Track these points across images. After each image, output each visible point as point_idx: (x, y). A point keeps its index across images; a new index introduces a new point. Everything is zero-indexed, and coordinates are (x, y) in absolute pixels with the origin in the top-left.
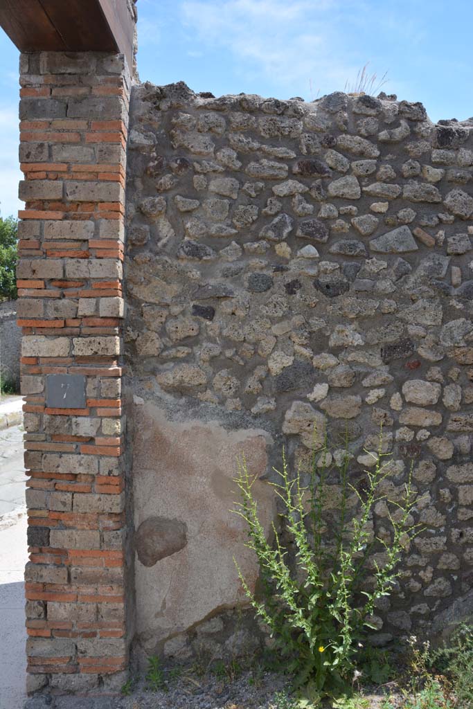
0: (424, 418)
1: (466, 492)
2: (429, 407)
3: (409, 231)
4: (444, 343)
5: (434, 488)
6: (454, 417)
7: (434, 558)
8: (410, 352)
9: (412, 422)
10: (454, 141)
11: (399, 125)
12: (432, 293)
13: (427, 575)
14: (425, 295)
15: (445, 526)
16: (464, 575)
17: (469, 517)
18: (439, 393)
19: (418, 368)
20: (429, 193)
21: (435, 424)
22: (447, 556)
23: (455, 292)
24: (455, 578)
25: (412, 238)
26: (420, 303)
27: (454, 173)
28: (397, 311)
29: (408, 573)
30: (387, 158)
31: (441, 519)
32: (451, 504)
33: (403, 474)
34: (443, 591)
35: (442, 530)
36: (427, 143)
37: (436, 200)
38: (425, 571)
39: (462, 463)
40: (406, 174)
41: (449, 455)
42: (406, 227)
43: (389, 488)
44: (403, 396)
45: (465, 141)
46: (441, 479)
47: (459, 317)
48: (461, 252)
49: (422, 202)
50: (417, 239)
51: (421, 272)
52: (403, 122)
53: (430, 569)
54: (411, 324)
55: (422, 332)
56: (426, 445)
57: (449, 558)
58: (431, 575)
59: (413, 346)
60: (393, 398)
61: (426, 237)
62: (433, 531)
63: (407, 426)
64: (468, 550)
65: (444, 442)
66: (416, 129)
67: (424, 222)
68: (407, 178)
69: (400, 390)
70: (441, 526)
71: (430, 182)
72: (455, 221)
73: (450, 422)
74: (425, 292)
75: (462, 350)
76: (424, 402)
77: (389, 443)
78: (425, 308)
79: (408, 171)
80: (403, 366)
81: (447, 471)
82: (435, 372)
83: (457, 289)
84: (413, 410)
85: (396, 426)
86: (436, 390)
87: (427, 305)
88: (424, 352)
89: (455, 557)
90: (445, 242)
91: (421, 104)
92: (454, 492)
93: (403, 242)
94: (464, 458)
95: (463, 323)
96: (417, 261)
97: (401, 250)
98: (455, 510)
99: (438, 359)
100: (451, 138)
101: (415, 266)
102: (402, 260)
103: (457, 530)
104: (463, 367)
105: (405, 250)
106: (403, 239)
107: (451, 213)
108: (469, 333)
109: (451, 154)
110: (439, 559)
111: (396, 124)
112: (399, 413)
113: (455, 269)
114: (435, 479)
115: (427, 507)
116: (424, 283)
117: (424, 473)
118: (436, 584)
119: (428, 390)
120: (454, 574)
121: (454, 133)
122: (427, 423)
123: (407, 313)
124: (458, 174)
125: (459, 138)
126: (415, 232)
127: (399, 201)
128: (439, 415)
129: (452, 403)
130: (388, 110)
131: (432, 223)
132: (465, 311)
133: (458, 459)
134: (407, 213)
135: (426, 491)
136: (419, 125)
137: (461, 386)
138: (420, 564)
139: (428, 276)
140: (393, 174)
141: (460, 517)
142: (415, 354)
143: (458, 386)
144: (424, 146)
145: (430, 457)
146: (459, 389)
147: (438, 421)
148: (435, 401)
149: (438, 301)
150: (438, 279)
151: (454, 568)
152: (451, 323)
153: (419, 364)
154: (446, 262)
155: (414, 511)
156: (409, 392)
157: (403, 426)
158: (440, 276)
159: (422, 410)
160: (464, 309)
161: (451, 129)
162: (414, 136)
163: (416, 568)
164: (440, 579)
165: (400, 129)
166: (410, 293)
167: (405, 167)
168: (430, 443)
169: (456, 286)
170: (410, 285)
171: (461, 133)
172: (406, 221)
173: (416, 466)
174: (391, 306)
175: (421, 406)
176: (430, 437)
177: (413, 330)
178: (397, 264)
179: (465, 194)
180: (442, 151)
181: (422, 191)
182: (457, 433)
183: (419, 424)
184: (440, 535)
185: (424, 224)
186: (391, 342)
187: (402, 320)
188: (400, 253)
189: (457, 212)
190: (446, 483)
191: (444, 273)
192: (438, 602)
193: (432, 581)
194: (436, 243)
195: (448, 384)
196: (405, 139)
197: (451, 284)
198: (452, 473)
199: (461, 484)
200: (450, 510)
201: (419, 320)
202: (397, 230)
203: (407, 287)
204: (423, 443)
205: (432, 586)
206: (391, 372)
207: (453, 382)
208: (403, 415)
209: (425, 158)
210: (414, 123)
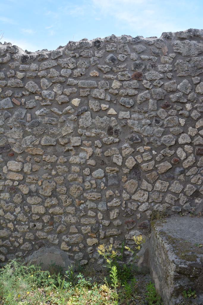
0: (15, 176)
1: (35, 208)
2: (17, 172)
3: (10, 100)
4: (23, 146)
5: (22, 205)
6: (28, 176)
7: (24, 234)
8: (9, 149)
9: (11, 178)
10: (28, 61)
11: (6, 56)
12: (18, 125)
13: (21, 241)
14: (16, 126)
15: (28, 222)
16: (37, 242)
17: (36, 219)
18: (22, 166)
19: (13, 156)
20: (18, 83)
21: (20, 179)
22: (29, 234)
23: (28, 124)
24: (33, 243)
25: (11, 102)
26: (13, 129)
27: (29, 74)
28: (4, 133)
29: (13, 239)
30: (3, 70)
31: (25, 218)
32: (29, 212)
33: (10, 199)
34: (28, 248)
35: (27, 223)
36: (17, 62)
37: (21, 86)
38: (20, 239)
39: (33, 196)
40: (8, 76)
41: (27, 192)
42: (9, 98)
43: (3, 204)
44: (7, 167)
45: (34, 60)
46: (25, 202)
47: (30, 135)
48: (31, 107)
49: (15, 87)
50: (13, 103)
51: (14, 117)
52: (7, 54)
53: (22, 238)
54: (10, 138)
55: (13, 141)
56: (18, 188)
57: (29, 235)
58: (22, 241)
59: (11, 147)
60: (3, 168)
61: (17, 102)
62: (23, 223)
63: (10, 179)
64: (38, 232)
65: (25, 187)
66: (13, 57)
67: (16, 96)
68: (9, 78)
69: (6, 165)
70: (26, 221)
71: (19, 79)
72: (30, 94)
73: (27, 178)
74: (15, 125)
75: (31, 149)
76: (15, 170)
77: (3, 186)
78: (15, 131)
79: (9, 74)
80: (8, 155)
81: (27, 199)
82: (20, 158)
83: (29, 123)
84: (11, 173)
85: (6, 179)
86: (20, 165)
87: (16, 130)
88: (15, 150)
89: (32, 234)
90: (25, 103)
91: (15, 46)
92: (30, 207)
93: (7, 104)
94: (34, 194)
95: (31, 137)
96: (14, 112)
97: (6, 108)
98: (31, 215)
99: (20, 152)
100: (27, 59)
101: (12, 114)
102: (6, 112)
103: (33, 223)
104: (32, 156)
105: (8, 107)
106: (7, 103)
107: (28, 91)
108: (34, 141)
109: (27, 66)
110: (25, 235)
111: (4, 55)
112: (7, 174)
113: (29, 115)
114: (22, 202)
115: (20, 213)
116: (15, 121)
117: (17, 199)
118: (25, 245)
119: (17, 165)
120: (33, 241)
121: (28, 57)
122: (17, 178)
123: (8, 133)
124: (30, 75)
125: (31, 59)
126: (12, 100)
127: (6, 87)
128: (22, 175)
129: (26, 171)
130: (2, 49)
131: (19, 96)
132: (32, 132)
133: (32, 194)
134: (9, 92)
135: (19, 206)
136: (14, 55)
137: (32, 164)
138: (18, 236)
139: (17, 118)
140: (4, 76)
141: (33, 218)
142: (11, 150)
143: (30, 164)
144: (16, 63)
145: (20, 192)
146: (30, 165)
147: (21, 178)
148: (20, 170)
149: (21, 128)
150: (21, 119)
151: (32, 239)
152: (26, 138)
153: (13, 154)
154: (24, 112)
155: (15, 214)
156: (9, 166)
157: (8, 179)
158: (21, 118)
159: (15, 173)
160: (31, 131)
161: (27, 56)
162: (12, 59)
163: (16, 237)
164: (26, 243)
165: (6, 58)
166: (9, 125)
167: (8, 73)
168: (19, 187)
169: (29, 122)
170: (10, 122)
171: (32, 57)
172: (9, 96)
173: (14, 196)
174: (1, 131)
175: (14, 172)
176: (19, 185)
177: (10, 140)
178: (4, 113)
179: (33, 83)
180: (23, 65)
181: (15, 82)
182: (31, 183)
183: (14, 179)
184: (26, 225)
185: (16, 97)
186: (2, 145)
187: (6, 136)
188: (6, 109)
189: (30, 91)
190: (27, 204)
191: (23, 116)
192: (26, 252)
193: (23, 243)
194: (21, 104)
195: (26, 163)
196: (9, 61)
197: (27, 121)
198: (29, 200)
199: (33, 205)
200: (29, 215)
201: (13, 137)
202: (5, 100)
203: (8, 123)
204: (17, 187)
205: (23, 245)
206: (2, 158)
207: (28, 162)
208: (8, 175)
209: (16, 69)
210: (12, 54)
